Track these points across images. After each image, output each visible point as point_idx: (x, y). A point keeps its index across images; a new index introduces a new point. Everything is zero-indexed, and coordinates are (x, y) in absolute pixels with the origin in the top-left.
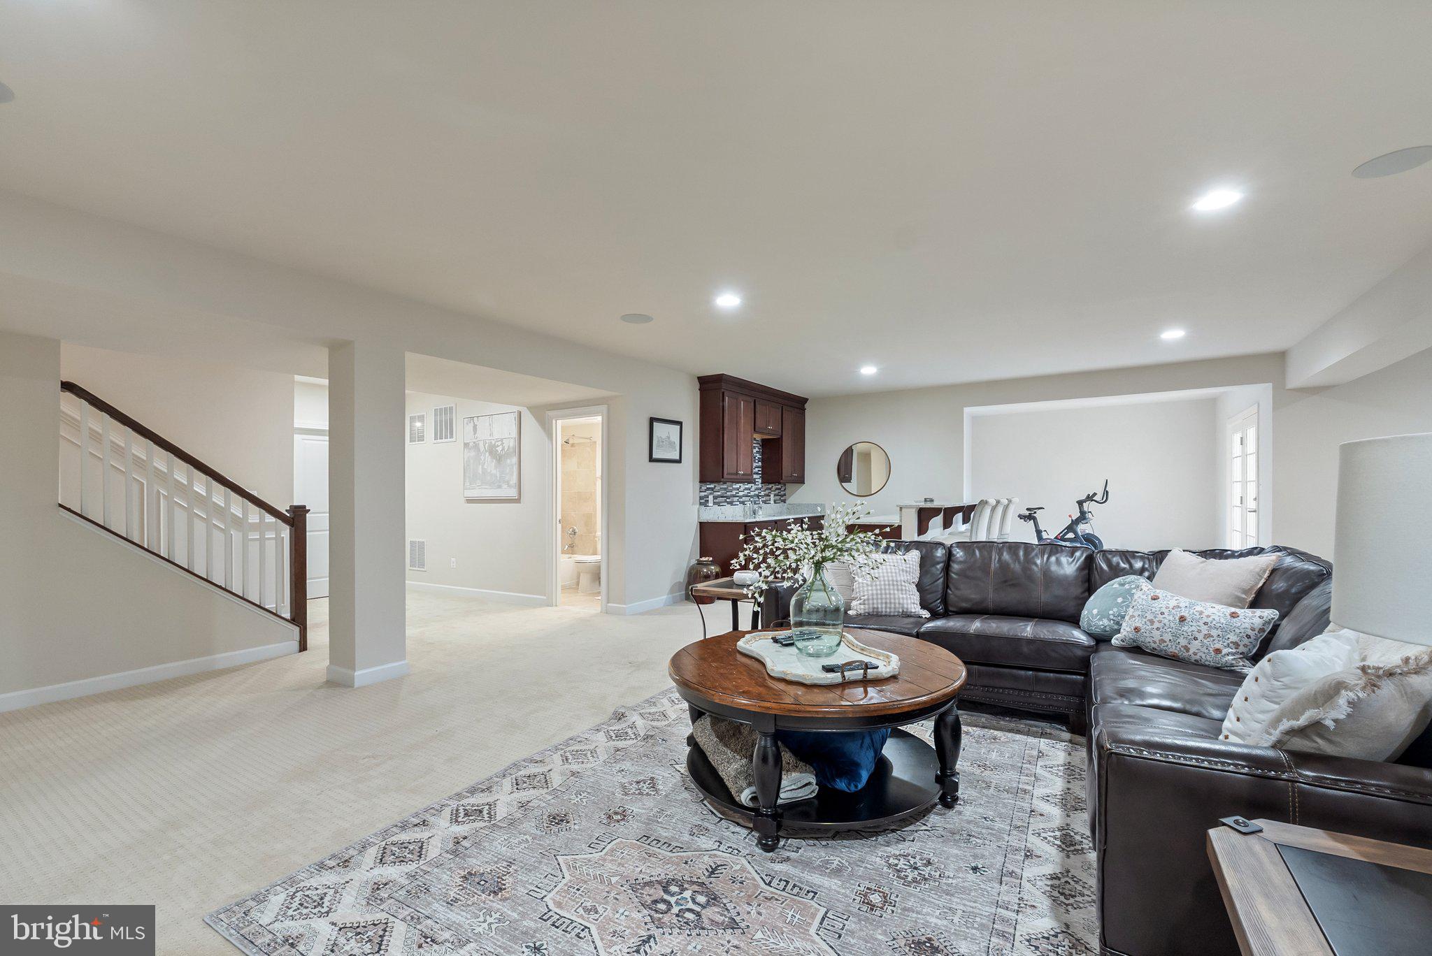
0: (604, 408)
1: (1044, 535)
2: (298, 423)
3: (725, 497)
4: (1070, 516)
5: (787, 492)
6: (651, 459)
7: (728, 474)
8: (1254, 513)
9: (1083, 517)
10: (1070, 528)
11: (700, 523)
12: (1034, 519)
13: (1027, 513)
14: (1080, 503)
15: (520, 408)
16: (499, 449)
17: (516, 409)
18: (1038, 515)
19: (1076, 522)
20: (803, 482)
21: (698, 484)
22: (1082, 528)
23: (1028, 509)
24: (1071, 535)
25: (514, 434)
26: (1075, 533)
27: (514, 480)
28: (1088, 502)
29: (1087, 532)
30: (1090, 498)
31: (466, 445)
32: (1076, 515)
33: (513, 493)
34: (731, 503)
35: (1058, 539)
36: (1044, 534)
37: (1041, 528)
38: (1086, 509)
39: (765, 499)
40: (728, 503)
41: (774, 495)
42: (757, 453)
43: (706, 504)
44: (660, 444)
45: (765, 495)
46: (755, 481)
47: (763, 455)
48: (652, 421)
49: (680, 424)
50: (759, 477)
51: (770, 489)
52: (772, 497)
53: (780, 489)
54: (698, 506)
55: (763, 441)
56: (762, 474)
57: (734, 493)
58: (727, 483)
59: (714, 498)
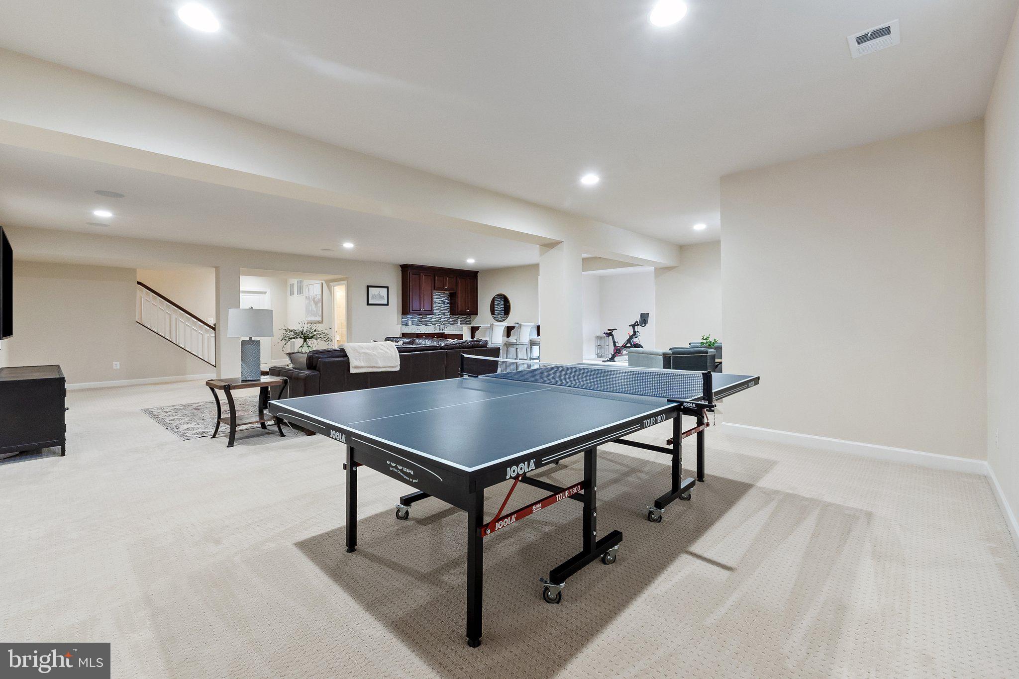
0: (345, 282)
1: (617, 344)
2: (242, 289)
3: (420, 321)
4: (629, 334)
5: (471, 319)
6: (368, 304)
7: (412, 310)
9: (635, 334)
10: (629, 341)
11: (402, 334)
12: (612, 335)
13: (609, 332)
14: (633, 326)
15: (322, 281)
16: (316, 299)
17: (320, 282)
18: (614, 333)
19: (631, 337)
20: (476, 314)
21: (400, 315)
22: (635, 340)
23: (609, 330)
24: (629, 345)
25: (320, 293)
26: (631, 344)
27: (320, 314)
28: (636, 325)
29: (637, 342)
30: (637, 323)
31: (306, 297)
32: (631, 333)
33: (319, 319)
34: (426, 325)
35: (623, 346)
37: (616, 340)
38: (636, 330)
39: (452, 323)
40: (423, 324)
41: (461, 321)
42: (446, 299)
43: (407, 324)
44: (374, 297)
45: (453, 321)
46: (444, 314)
47: (450, 300)
48: (368, 287)
49: (387, 287)
50: (447, 311)
51: (457, 318)
52: (459, 322)
53: (465, 318)
54: (401, 326)
55: (450, 293)
56: (450, 310)
57: (428, 319)
58: (421, 315)
59: (412, 322)
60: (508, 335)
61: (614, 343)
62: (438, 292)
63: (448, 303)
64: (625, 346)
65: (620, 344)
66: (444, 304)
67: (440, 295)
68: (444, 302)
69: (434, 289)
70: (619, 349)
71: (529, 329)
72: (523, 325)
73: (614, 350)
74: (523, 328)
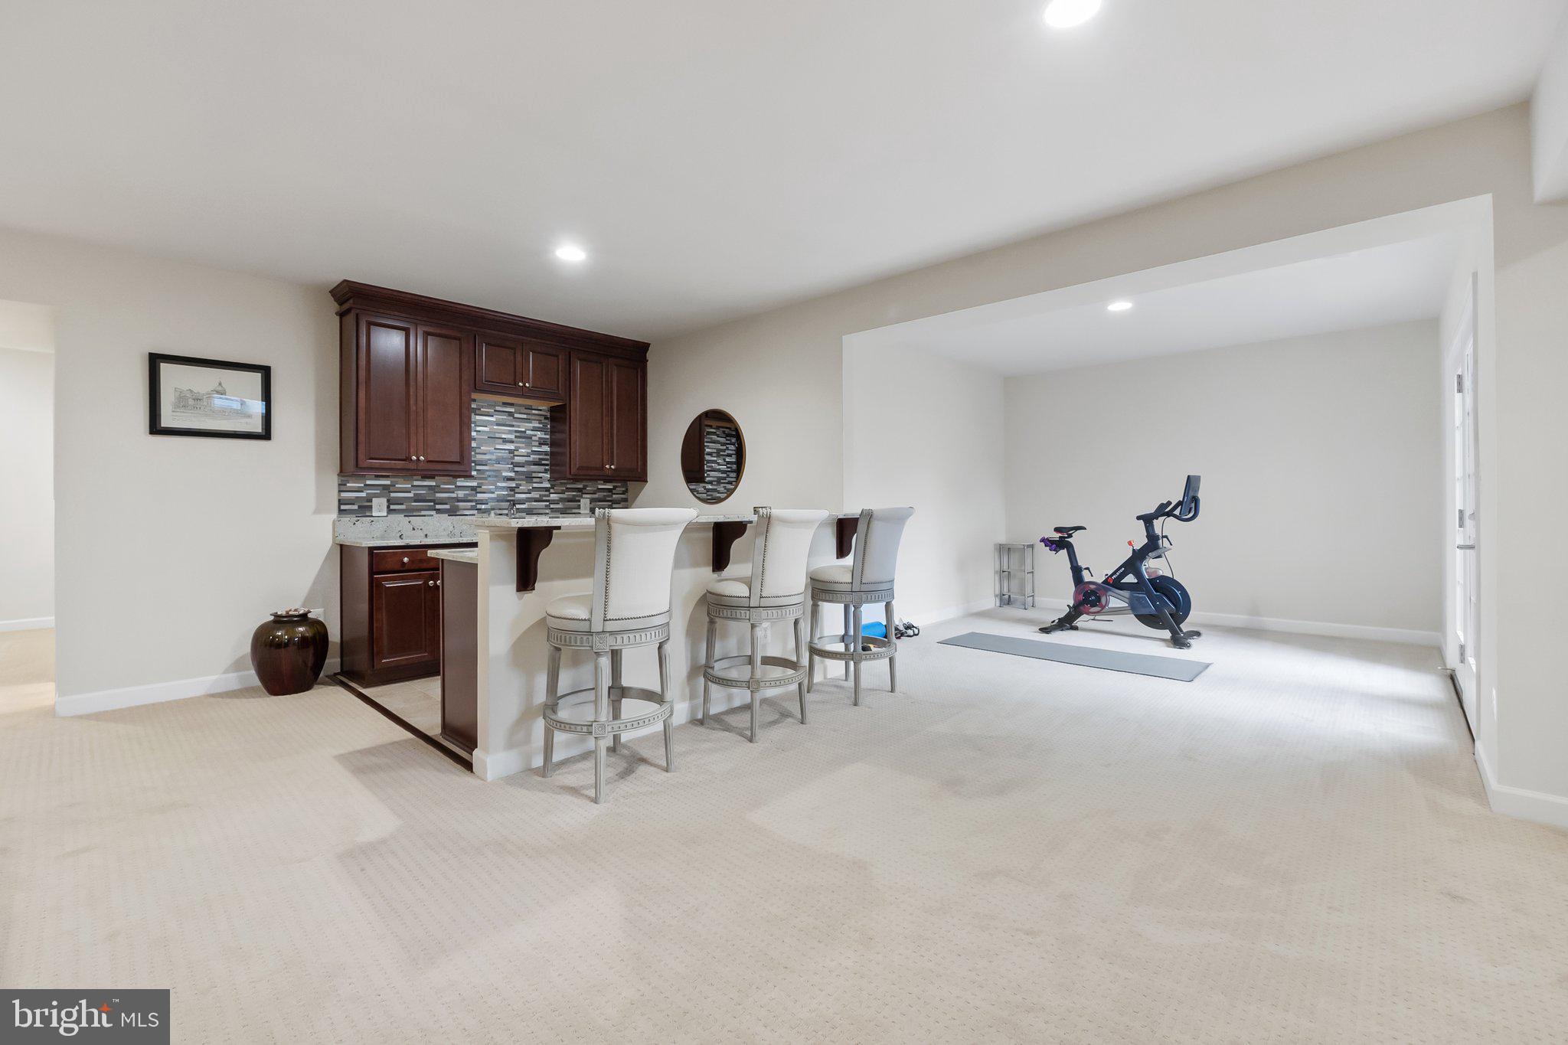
1: (1086, 577)
3: (430, 501)
4: (1130, 543)
5: (629, 495)
7: (390, 462)
8: (1472, 551)
9: (1153, 544)
10: (1133, 564)
11: (340, 545)
12: (1070, 548)
13: (1057, 536)
14: (1148, 520)
18: (1076, 539)
19: (1139, 555)
20: (646, 481)
21: (333, 478)
22: (1153, 566)
23: (1057, 530)
24: (1130, 579)
26: (1138, 574)
28: (1161, 519)
29: (1161, 573)
30: (1163, 511)
32: (1141, 541)
34: (453, 512)
35: (1108, 584)
36: (1085, 573)
37: (1082, 562)
38: (1158, 531)
39: (560, 506)
40: (439, 511)
41: (592, 501)
42: (535, 429)
43: (364, 509)
44: (183, 401)
45: (561, 500)
46: (529, 477)
47: (552, 432)
48: (155, 361)
49: (266, 371)
50: (542, 468)
51: (579, 490)
52: (585, 502)
53: (609, 490)
54: (334, 515)
55: (552, 409)
56: (551, 465)
57: (461, 494)
58: (432, 477)
59: (390, 502)
60: (720, 561)
61: (1077, 571)
62: (505, 404)
63: (542, 443)
64: (1114, 583)
65: (1097, 575)
66: (529, 445)
67: (510, 414)
68: (530, 437)
69: (476, 389)
70: (1093, 592)
71: (807, 535)
72: (784, 521)
73: (1076, 593)
74: (778, 532)
